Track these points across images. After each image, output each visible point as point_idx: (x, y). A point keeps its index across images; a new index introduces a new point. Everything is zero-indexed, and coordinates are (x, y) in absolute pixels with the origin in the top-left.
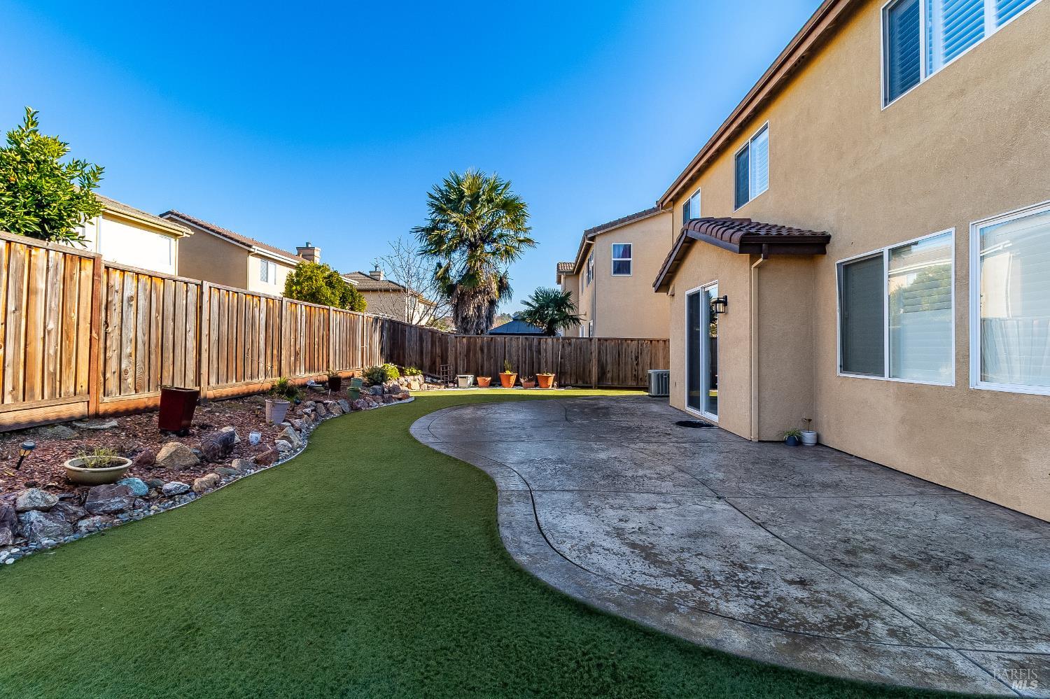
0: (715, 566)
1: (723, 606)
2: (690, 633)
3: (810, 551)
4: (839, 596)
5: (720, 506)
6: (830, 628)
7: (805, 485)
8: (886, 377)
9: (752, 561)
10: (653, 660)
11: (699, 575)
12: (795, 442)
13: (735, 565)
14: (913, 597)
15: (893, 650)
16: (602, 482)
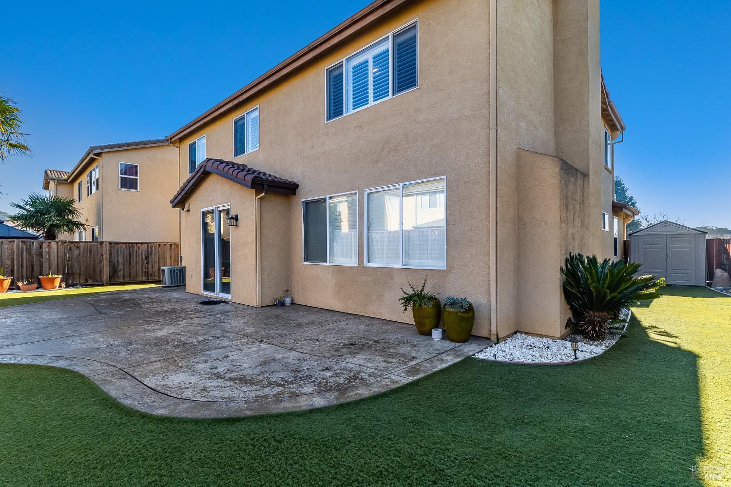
0: (285, 375)
1: (302, 390)
2: (297, 407)
3: (321, 355)
4: (344, 369)
5: (264, 346)
6: (349, 382)
7: (299, 325)
8: (328, 263)
9: (300, 367)
10: (289, 426)
11: (280, 381)
12: (281, 304)
13: (294, 371)
14: (368, 360)
15: (373, 381)
16: (178, 350)
